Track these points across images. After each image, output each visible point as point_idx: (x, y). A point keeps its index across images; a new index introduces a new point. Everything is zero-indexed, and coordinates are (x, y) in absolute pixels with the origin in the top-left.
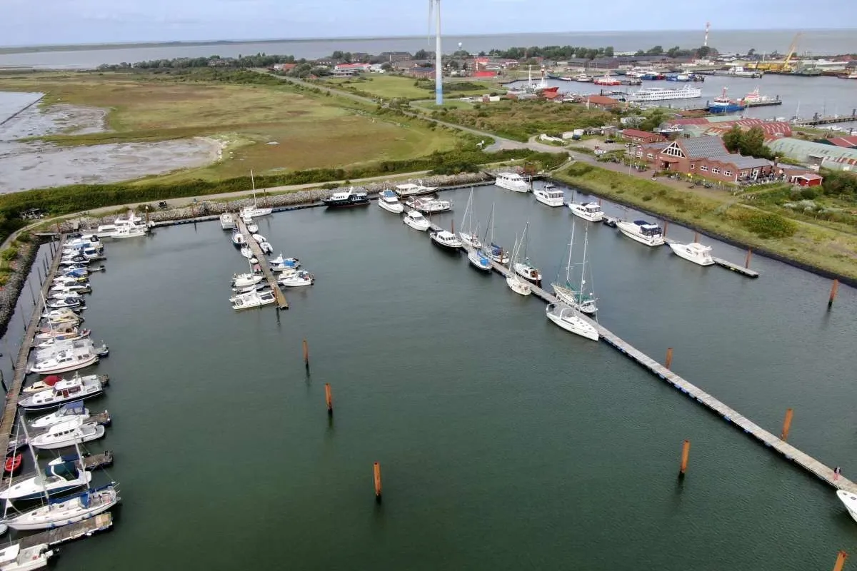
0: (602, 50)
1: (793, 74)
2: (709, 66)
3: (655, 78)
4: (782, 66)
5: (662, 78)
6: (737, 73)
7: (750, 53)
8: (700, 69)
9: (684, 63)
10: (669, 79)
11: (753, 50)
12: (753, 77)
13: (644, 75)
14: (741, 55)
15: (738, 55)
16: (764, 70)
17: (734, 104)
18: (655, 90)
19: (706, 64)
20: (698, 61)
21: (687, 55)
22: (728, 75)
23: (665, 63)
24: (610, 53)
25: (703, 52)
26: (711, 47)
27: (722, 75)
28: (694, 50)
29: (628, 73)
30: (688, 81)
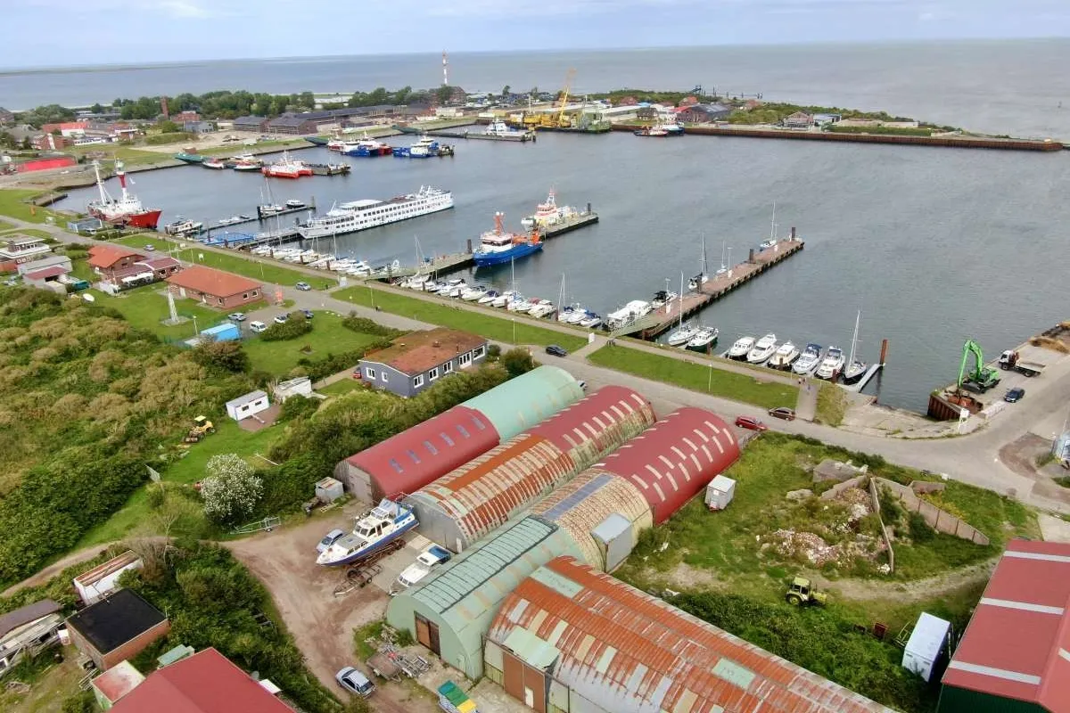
0: (295, 97)
1: (575, 131)
2: (457, 120)
3: (375, 153)
4: (555, 117)
5: (387, 152)
6: (499, 134)
7: (506, 92)
8: (443, 125)
9: (420, 115)
10: (398, 154)
11: (508, 87)
12: (523, 140)
13: (355, 147)
14: (494, 94)
15: (490, 95)
16: (534, 124)
17: (522, 244)
18: (363, 208)
19: (452, 115)
20: (440, 111)
21: (422, 102)
22: (488, 138)
23: (392, 117)
24: (308, 101)
25: (445, 96)
26: (452, 85)
27: (479, 138)
28: (432, 91)
29: (330, 144)
30: (428, 156)
